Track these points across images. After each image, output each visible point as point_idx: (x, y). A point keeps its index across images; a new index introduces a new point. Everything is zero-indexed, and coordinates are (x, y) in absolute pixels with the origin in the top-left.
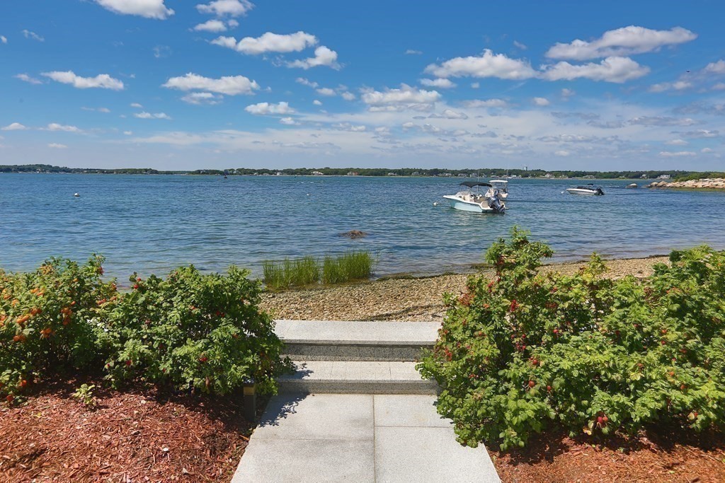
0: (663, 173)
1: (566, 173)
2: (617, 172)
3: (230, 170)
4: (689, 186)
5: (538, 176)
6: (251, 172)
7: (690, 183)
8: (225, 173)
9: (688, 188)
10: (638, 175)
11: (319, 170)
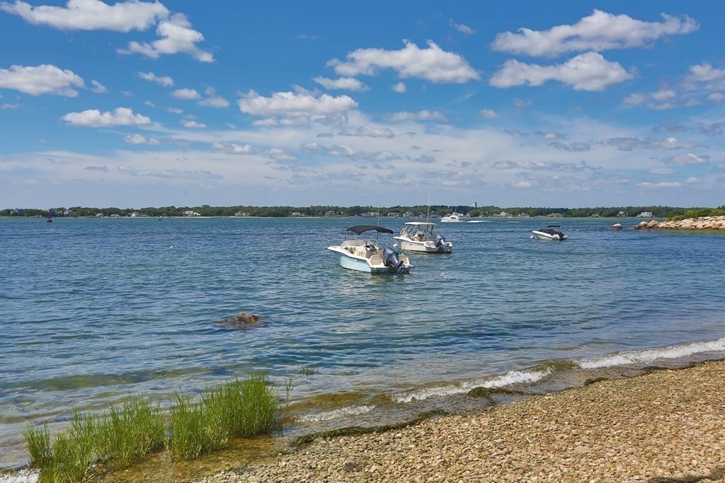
0: (644, 210)
1: (525, 211)
2: (589, 209)
3: (59, 210)
4: (687, 226)
5: (491, 214)
6: (92, 212)
7: (687, 223)
8: (51, 214)
9: (686, 229)
10: (614, 213)
11: (194, 209)
